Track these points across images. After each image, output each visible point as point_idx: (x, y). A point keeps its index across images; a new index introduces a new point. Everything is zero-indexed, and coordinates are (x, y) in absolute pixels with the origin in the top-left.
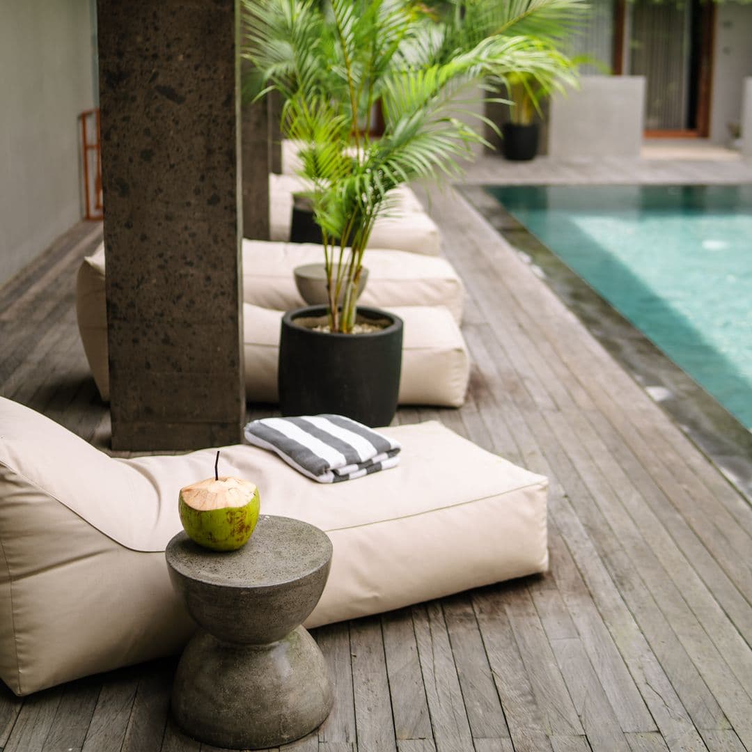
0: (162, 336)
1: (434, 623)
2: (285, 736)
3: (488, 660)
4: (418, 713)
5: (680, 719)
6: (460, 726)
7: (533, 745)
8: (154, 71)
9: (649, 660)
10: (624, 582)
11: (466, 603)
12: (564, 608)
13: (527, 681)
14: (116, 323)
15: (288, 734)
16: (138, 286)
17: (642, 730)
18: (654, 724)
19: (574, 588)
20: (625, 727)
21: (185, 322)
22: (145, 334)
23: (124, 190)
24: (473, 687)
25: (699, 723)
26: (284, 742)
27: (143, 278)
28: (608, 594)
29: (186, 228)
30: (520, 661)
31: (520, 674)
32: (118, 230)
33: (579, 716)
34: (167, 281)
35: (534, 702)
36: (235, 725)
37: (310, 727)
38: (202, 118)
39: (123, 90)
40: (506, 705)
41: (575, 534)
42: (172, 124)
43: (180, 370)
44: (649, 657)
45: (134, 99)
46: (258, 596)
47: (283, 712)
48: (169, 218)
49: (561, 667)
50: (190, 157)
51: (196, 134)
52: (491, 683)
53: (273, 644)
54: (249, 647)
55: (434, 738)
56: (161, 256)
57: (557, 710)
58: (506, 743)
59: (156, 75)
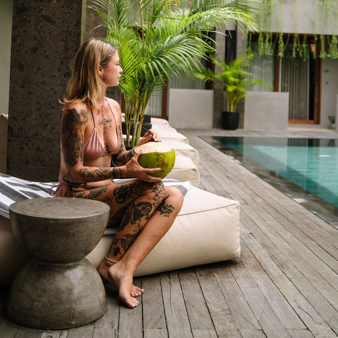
0: (36, 147)
1: (172, 279)
2: (73, 323)
3: (203, 295)
4: (158, 317)
5: (320, 324)
6: (184, 324)
7: (229, 333)
8: (41, 8)
9: (300, 298)
10: (284, 266)
11: (192, 272)
12: (249, 275)
13: (226, 305)
14: (12, 138)
15: (75, 321)
16: (25, 119)
17: (297, 328)
18: (305, 326)
19: (255, 268)
20: (286, 326)
21: (49, 139)
22: (27, 145)
23: (21, 68)
24: (193, 306)
25: (332, 326)
26: (72, 327)
27: (28, 114)
28: (274, 270)
29: (52, 89)
30: (222, 296)
31: (222, 302)
32: (17, 88)
33: (258, 321)
34: (40, 117)
35: (230, 314)
36: (42, 312)
37: (90, 319)
38: (64, 32)
39: (25, 17)
40: (213, 315)
41: (256, 248)
42: (48, 35)
43: (44, 165)
44: (299, 297)
45: (30, 21)
46: (60, 225)
47: (72, 306)
48: (44, 83)
49: (247, 300)
50: (57, 52)
51: (60, 40)
52: (204, 305)
53: (70, 264)
54: (55, 265)
55: (167, 328)
56: (38, 103)
57: (245, 318)
58: (213, 332)
59: (42, 10)
